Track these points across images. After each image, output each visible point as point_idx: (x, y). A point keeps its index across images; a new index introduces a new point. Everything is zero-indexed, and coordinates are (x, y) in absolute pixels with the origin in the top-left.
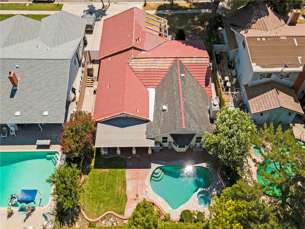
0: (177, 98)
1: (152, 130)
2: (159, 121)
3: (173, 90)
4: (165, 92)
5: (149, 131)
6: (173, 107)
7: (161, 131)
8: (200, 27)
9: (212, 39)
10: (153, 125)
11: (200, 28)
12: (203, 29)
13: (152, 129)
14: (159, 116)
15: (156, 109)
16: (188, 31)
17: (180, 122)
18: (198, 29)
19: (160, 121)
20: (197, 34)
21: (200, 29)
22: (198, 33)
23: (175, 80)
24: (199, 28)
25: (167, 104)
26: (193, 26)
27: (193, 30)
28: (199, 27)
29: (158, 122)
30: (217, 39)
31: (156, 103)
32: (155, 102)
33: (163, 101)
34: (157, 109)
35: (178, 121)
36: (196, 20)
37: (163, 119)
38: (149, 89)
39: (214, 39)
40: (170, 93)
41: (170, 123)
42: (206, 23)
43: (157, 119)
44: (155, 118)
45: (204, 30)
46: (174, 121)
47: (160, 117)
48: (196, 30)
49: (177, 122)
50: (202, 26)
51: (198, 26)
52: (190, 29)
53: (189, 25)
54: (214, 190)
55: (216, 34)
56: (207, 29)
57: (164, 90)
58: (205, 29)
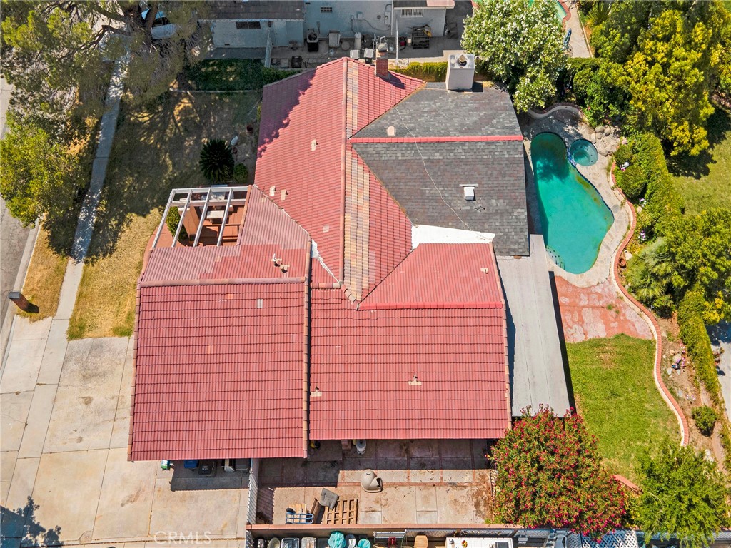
0: (452, 151)
1: (515, 237)
2: (497, 213)
3: (428, 164)
4: (427, 190)
5: (516, 247)
6: (469, 167)
7: (519, 208)
8: (177, 109)
9: (227, 81)
10: (502, 234)
11: (180, 108)
12: (185, 100)
13: (511, 237)
14: (485, 211)
15: (466, 224)
16: (187, 148)
17: (508, 147)
18: (182, 116)
19: (497, 211)
20: (200, 122)
21: (185, 111)
22: (200, 116)
23: (403, 155)
24: (180, 112)
25: (461, 185)
26: (168, 131)
27: (186, 130)
28: (176, 113)
29: (498, 217)
30: (231, 66)
31: (450, 224)
32: (447, 226)
33: (450, 198)
34: (465, 220)
35: (506, 153)
36: (148, 118)
37: (494, 201)
38: (415, 246)
39: (230, 74)
40: (435, 172)
41: (506, 179)
42: (172, 87)
43: (490, 221)
44: (487, 227)
45: (190, 100)
46: (504, 165)
47: (488, 209)
48: (185, 121)
49: (507, 156)
50: (177, 101)
51: (172, 113)
52: (178, 141)
53: (163, 143)
54: (566, 129)
55: (213, 65)
56: (190, 88)
57: (423, 193)
58: (187, 95)
